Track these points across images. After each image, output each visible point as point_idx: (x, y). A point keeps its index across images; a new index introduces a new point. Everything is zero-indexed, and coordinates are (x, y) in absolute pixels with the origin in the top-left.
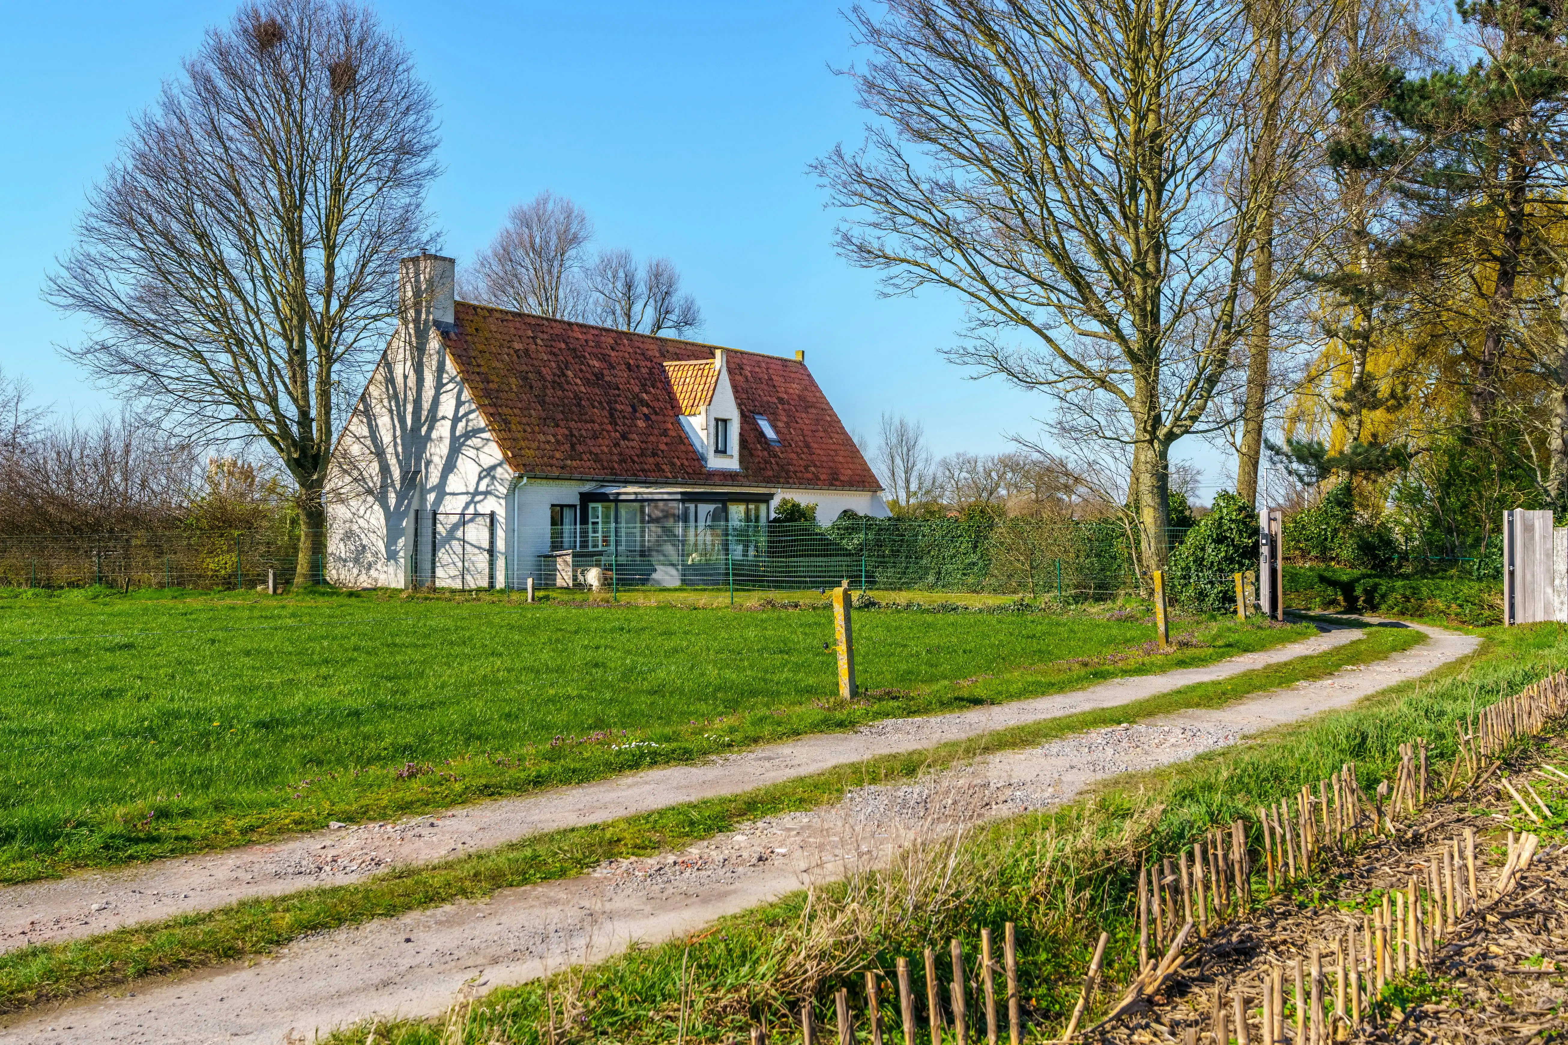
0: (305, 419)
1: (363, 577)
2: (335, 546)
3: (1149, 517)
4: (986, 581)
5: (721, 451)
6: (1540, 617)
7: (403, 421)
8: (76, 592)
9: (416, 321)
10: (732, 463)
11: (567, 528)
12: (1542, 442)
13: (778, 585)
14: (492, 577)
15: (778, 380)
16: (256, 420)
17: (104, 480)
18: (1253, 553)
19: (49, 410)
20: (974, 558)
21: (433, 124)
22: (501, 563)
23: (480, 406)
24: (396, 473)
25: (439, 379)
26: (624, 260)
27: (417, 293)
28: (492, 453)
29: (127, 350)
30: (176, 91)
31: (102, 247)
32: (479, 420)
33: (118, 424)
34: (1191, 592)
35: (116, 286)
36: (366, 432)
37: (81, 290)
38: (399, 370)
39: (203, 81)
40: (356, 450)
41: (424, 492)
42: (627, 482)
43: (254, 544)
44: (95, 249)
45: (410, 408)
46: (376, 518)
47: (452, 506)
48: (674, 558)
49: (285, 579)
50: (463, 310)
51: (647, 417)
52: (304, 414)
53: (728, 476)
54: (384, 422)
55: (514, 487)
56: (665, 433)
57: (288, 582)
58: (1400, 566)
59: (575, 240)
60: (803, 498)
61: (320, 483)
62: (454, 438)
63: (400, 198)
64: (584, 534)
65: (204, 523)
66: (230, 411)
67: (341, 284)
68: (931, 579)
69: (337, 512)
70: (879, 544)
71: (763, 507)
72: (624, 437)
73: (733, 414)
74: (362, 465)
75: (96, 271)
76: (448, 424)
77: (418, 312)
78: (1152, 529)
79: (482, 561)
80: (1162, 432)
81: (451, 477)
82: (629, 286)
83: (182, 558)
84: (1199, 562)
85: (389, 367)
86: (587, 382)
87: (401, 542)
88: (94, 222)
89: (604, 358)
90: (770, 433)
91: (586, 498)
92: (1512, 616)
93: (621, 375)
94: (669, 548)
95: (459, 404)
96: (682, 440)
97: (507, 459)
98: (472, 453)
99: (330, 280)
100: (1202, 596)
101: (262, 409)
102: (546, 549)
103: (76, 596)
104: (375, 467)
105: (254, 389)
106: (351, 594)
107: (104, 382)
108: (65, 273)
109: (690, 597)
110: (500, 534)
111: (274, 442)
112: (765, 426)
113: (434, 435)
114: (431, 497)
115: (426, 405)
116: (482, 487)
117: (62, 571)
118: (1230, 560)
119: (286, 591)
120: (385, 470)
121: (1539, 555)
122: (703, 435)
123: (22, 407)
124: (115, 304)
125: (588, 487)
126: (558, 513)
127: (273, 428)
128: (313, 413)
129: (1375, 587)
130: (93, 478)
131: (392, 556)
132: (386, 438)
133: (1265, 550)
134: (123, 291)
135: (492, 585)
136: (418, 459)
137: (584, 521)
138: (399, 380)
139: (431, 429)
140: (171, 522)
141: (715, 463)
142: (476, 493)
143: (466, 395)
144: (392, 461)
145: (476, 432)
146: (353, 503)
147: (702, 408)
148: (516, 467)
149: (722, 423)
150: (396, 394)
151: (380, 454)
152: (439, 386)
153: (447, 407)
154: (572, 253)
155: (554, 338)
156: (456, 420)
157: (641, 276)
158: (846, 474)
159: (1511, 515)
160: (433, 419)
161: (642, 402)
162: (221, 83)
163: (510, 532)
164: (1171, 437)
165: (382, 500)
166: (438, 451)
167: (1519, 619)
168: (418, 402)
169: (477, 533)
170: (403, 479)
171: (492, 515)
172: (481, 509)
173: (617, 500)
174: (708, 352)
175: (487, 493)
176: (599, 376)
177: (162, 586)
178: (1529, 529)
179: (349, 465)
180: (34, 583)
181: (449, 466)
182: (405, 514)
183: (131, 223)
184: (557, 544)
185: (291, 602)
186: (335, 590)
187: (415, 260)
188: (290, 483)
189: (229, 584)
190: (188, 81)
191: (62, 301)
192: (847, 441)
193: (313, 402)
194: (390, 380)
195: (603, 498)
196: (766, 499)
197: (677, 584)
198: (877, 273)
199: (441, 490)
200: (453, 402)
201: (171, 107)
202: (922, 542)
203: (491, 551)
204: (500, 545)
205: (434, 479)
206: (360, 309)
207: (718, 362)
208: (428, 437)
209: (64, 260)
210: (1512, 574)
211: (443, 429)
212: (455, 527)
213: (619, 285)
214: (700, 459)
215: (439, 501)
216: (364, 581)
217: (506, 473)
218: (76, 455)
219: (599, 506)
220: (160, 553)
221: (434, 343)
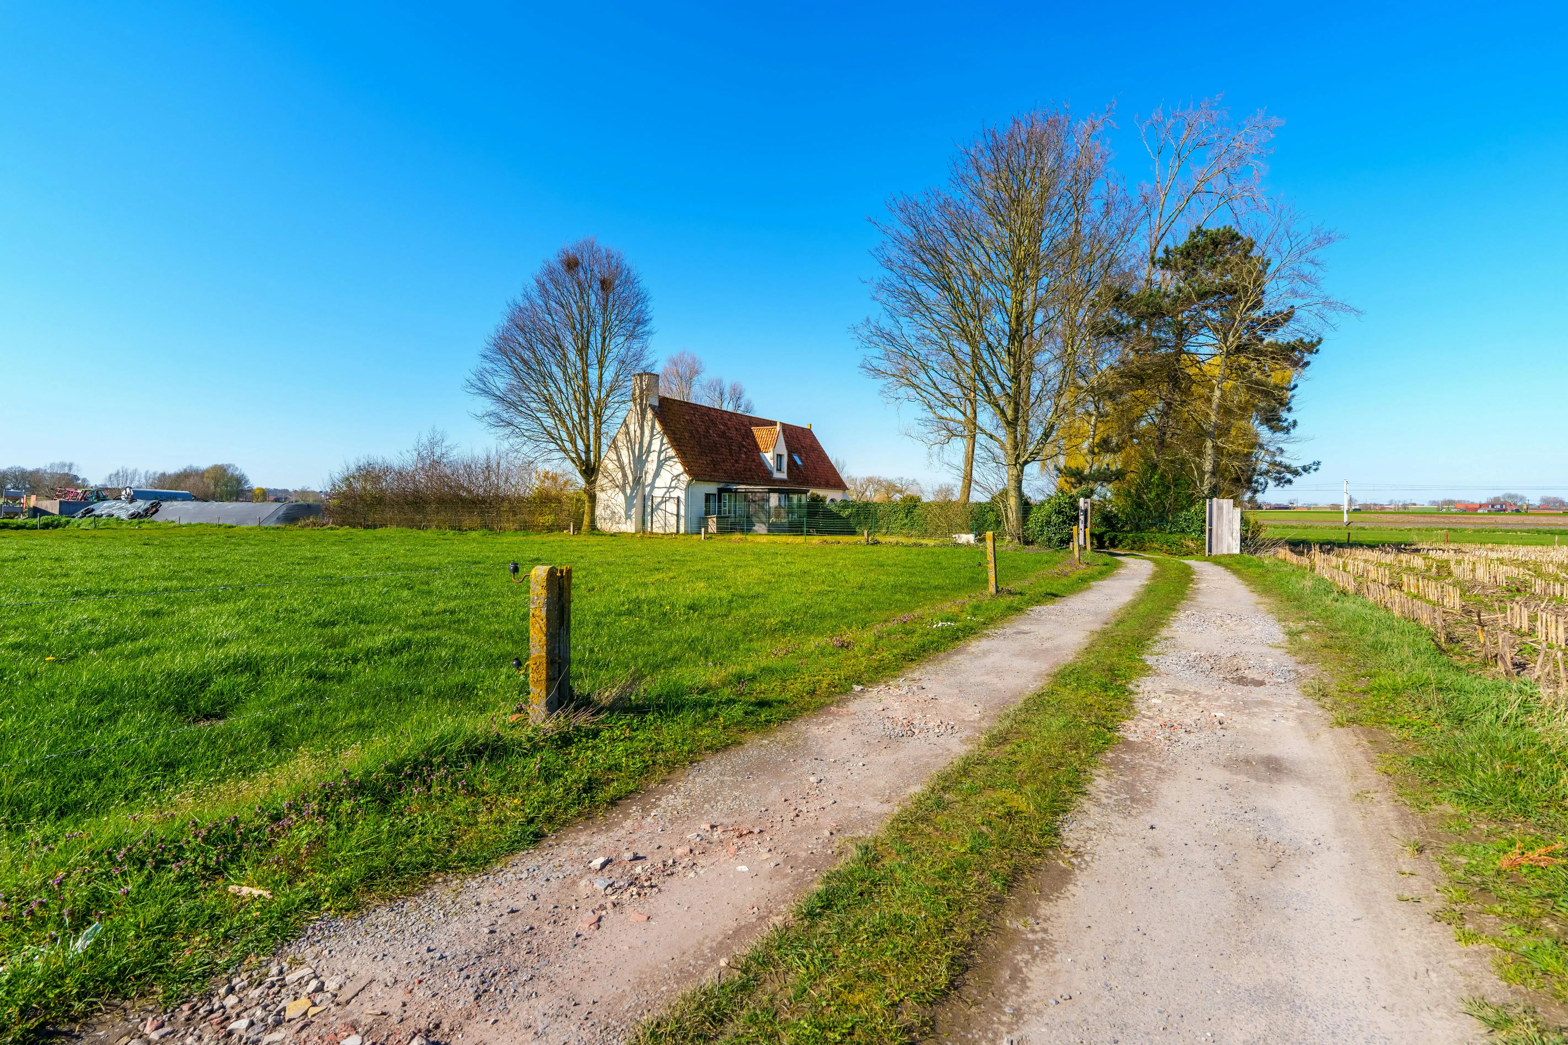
0: (588, 451)
1: (614, 527)
2: (599, 511)
3: (1012, 502)
4: (913, 532)
5: (779, 470)
6: (1225, 552)
7: (634, 452)
8: (474, 533)
9: (641, 404)
10: (784, 476)
11: (712, 504)
12: (1199, 467)
13: (830, 533)
14: (678, 527)
15: (801, 438)
16: (565, 451)
17: (487, 478)
18: (1076, 519)
19: (456, 446)
20: (906, 521)
21: (650, 309)
22: (682, 521)
23: (673, 446)
24: (630, 478)
25: (652, 432)
26: (720, 382)
27: (641, 392)
28: (678, 468)
29: (505, 416)
30: (529, 289)
31: (492, 365)
32: (671, 452)
33: (494, 452)
34: (1044, 538)
35: (499, 384)
36: (615, 458)
37: (482, 386)
38: (632, 428)
39: (542, 285)
40: (611, 466)
41: (644, 487)
42: (739, 484)
43: (562, 511)
44: (488, 365)
45: (637, 446)
46: (621, 498)
47: (658, 493)
48: (764, 519)
49: (578, 528)
50: (663, 400)
51: (746, 453)
52: (588, 447)
53: (782, 481)
54: (624, 453)
55: (689, 484)
56: (754, 460)
57: (579, 529)
58: (1123, 527)
59: (697, 372)
60: (821, 493)
61: (594, 482)
62: (659, 461)
63: (636, 345)
64: (720, 507)
65: (538, 500)
66: (552, 446)
67: (607, 385)
68: (884, 531)
69: (600, 495)
70: (858, 514)
71: (803, 497)
72: (736, 462)
73: (784, 452)
74: (614, 474)
75: (489, 377)
76: (656, 454)
77: (642, 400)
78: (1014, 508)
79: (673, 520)
80: (1021, 460)
81: (658, 480)
82: (721, 394)
83: (527, 518)
84: (1048, 523)
85: (627, 426)
86: (719, 436)
87: (634, 510)
88: (488, 353)
89: (725, 425)
90: (799, 463)
91: (720, 491)
92: (1210, 550)
93: (733, 433)
94: (761, 515)
95: (662, 444)
96: (761, 464)
97: (685, 471)
98: (668, 468)
99: (600, 384)
100: (1050, 540)
101: (568, 445)
102: (703, 515)
103: (474, 534)
104: (620, 475)
105: (564, 435)
106: (611, 535)
107: (493, 430)
108: (474, 377)
109: (772, 538)
110: (682, 507)
111: (573, 461)
112: (796, 458)
113: (649, 459)
114: (647, 489)
115: (645, 445)
116: (673, 485)
117: (467, 523)
118: (1064, 522)
119: (579, 534)
120: (625, 475)
121: (1225, 521)
122: (771, 462)
123: (444, 444)
124: (498, 393)
125: (721, 486)
126: (708, 497)
127: (574, 455)
128: (592, 448)
129: (1115, 537)
130: (481, 478)
131: (628, 517)
132: (625, 460)
133: (1082, 518)
134: (502, 386)
135: (678, 531)
136: (641, 471)
137: (720, 501)
138: (632, 434)
139: (648, 456)
140: (520, 500)
141: (777, 475)
142: (670, 487)
143: (665, 440)
144: (629, 472)
145: (670, 458)
146: (609, 492)
147: (771, 449)
148: (690, 475)
149: (780, 456)
150: (630, 441)
151: (622, 468)
152: (652, 436)
153: (656, 445)
154: (695, 378)
155: (703, 414)
156: (660, 452)
157: (727, 390)
158: (832, 482)
159: (1211, 501)
160: (649, 451)
161: (744, 446)
162: (550, 286)
163: (687, 506)
164: (1026, 462)
165: (623, 491)
166: (651, 467)
167: (1214, 553)
168: (641, 443)
169: (671, 507)
170: (634, 480)
171: (678, 498)
172: (673, 495)
173: (736, 491)
174: (773, 423)
175: (675, 488)
176: (724, 433)
177: (516, 530)
178: (1220, 508)
179: (608, 474)
180: (453, 528)
181: (657, 474)
182: (635, 497)
183: (505, 354)
184: (707, 513)
185: (582, 538)
186: (601, 534)
187: (640, 375)
188: (581, 481)
189: (550, 529)
190: (535, 284)
191: (473, 391)
192: (831, 467)
193: (592, 442)
194: (628, 433)
195: (729, 491)
196: (806, 492)
197: (766, 532)
198: (881, 381)
199: (652, 486)
200: (659, 444)
201: (527, 296)
202: (879, 514)
203: (678, 515)
204: (682, 512)
205: (649, 480)
206: (614, 398)
207: (778, 428)
208: (646, 460)
209: (473, 370)
210: (1210, 530)
211: (653, 457)
212: (660, 503)
213: (717, 393)
214: (771, 473)
215: (651, 491)
216: (614, 529)
217: (685, 478)
218: (473, 467)
219: (727, 495)
220: (515, 515)
221: (649, 415)
